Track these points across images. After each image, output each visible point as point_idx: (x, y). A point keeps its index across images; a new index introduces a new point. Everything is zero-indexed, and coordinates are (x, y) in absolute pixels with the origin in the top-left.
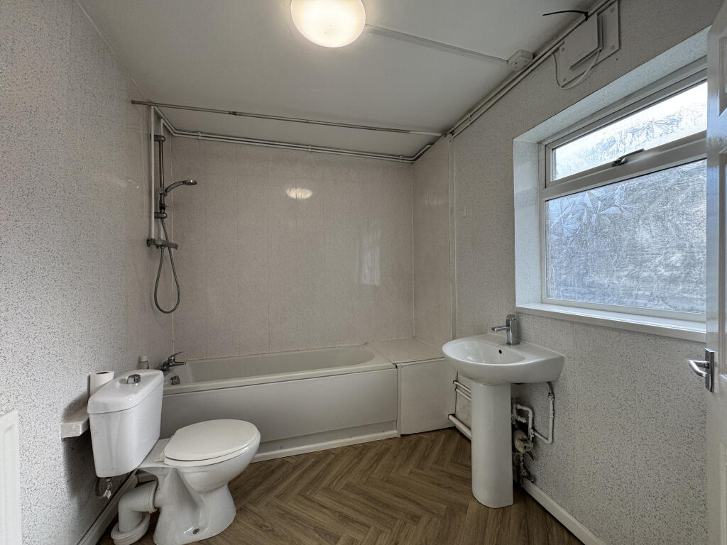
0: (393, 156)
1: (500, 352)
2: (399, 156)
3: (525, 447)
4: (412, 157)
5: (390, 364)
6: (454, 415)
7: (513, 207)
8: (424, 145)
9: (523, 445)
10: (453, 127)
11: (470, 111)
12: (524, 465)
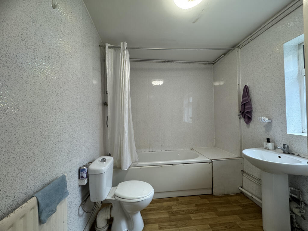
0: (203, 62)
1: (280, 157)
2: (207, 62)
3: (300, 212)
4: (213, 62)
5: (209, 160)
6: (242, 187)
7: (284, 80)
8: (221, 55)
9: (299, 211)
10: (239, 44)
11: (250, 34)
12: (296, 221)
